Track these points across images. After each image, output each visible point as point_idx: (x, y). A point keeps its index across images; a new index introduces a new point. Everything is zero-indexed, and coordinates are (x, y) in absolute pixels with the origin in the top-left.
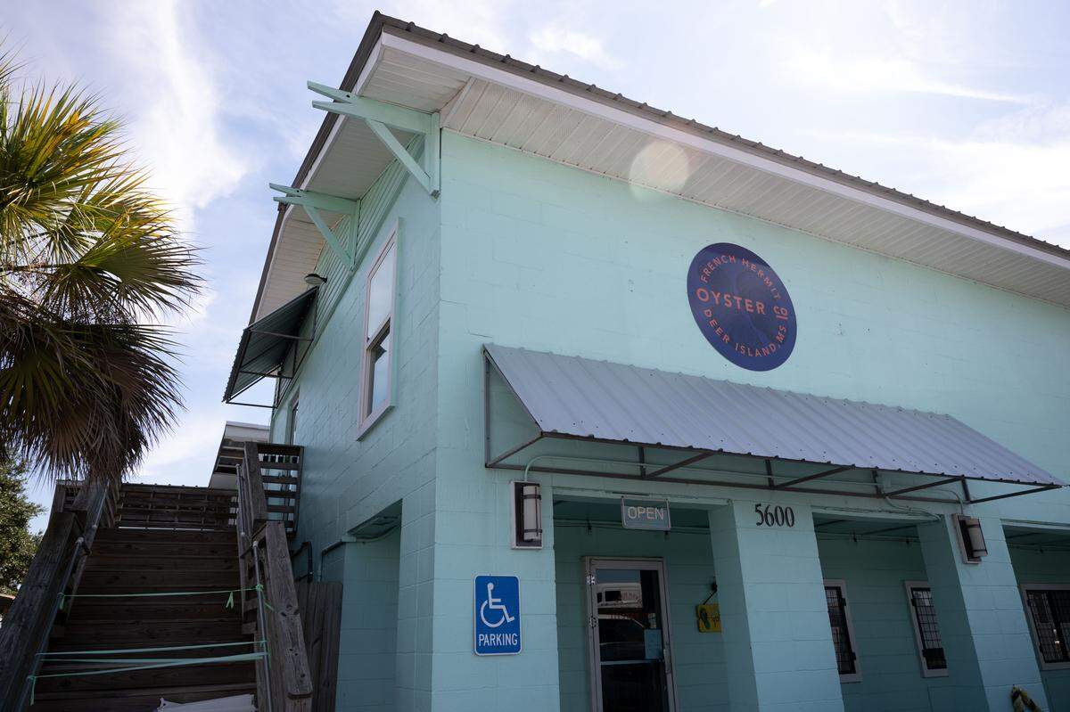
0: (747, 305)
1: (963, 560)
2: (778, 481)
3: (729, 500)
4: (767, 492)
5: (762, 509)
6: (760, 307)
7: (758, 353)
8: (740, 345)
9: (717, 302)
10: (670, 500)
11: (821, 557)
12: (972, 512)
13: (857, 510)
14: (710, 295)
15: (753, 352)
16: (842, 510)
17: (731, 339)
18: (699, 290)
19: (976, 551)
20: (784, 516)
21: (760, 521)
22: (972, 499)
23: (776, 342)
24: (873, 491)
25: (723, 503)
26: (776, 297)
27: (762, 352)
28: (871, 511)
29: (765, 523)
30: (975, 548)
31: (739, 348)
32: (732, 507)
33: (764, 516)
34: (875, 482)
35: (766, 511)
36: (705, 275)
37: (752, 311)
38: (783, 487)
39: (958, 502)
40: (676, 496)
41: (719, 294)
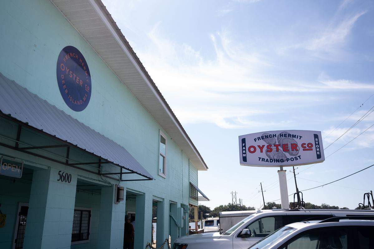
0: (77, 80)
1: (115, 202)
2: (70, 162)
3: (49, 167)
4: (64, 166)
5: (61, 173)
6: (81, 83)
7: (76, 103)
8: (70, 97)
9: (67, 74)
10: (25, 163)
11: (76, 198)
12: (122, 184)
13: (91, 179)
14: (65, 68)
15: (74, 102)
16: (86, 178)
17: (68, 92)
18: (62, 64)
19: (120, 199)
20: (68, 178)
21: (59, 179)
22: (122, 180)
23: (83, 100)
24: (97, 172)
25: (46, 168)
26: (87, 81)
27: (77, 103)
28: (94, 180)
29: (60, 180)
30: (120, 198)
31: (70, 98)
32: (50, 171)
33: (61, 177)
34: (99, 168)
35: (62, 174)
36: (66, 58)
37: (78, 83)
38: (71, 165)
39: (119, 180)
40: (28, 161)
41: (69, 70)
